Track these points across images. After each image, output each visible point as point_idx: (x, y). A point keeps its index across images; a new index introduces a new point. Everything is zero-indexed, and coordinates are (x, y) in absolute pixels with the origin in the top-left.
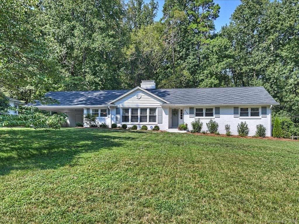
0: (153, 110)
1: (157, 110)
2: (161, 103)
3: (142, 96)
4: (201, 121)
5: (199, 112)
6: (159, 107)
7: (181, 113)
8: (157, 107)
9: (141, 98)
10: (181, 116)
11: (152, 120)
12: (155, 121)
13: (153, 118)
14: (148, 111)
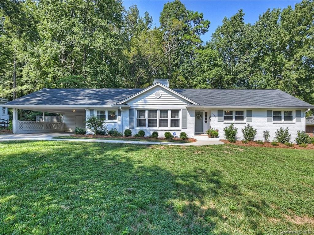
0: (175, 112)
1: (181, 112)
2: (187, 105)
3: (162, 95)
4: (235, 126)
5: (228, 116)
6: (183, 109)
7: (206, 116)
8: (181, 109)
9: (162, 97)
10: (206, 119)
11: (173, 124)
12: (178, 126)
13: (175, 123)
14: (169, 113)
